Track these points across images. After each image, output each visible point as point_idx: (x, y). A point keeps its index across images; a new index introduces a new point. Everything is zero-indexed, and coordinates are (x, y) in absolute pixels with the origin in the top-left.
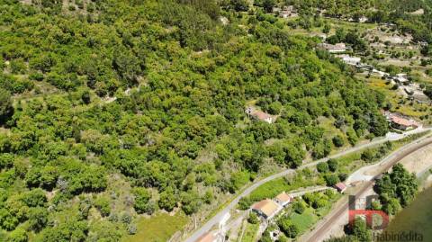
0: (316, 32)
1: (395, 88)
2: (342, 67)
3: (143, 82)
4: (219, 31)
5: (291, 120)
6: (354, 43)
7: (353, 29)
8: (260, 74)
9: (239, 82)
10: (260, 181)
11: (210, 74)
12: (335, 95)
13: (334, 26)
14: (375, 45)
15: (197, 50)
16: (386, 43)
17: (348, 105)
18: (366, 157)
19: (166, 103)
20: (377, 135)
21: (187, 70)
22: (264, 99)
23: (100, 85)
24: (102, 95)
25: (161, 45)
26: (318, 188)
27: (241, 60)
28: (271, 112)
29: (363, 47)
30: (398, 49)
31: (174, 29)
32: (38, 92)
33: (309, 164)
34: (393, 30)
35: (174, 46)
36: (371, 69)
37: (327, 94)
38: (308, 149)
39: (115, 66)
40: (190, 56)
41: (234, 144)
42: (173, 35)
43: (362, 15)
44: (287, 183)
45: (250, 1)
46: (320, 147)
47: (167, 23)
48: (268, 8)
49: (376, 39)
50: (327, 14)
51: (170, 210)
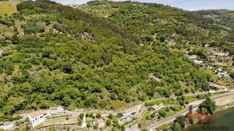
0: (184, 50)
1: (217, 73)
2: (193, 65)
3: (111, 64)
4: (139, 48)
5: (167, 81)
6: (200, 55)
7: (201, 49)
8: (156, 64)
9: (146, 66)
10: (153, 100)
11: (135, 63)
12: (188, 74)
13: (192, 48)
14: (211, 56)
15: (130, 54)
16: (216, 56)
17: (192, 78)
18: (198, 97)
19: (119, 70)
20: (205, 90)
21: (127, 61)
22: (157, 73)
23: (98, 63)
24: (98, 66)
25: (117, 52)
26: (176, 105)
27: (148, 59)
28: (159, 78)
29: (205, 57)
30: (222, 58)
32: (78, 64)
33: (173, 96)
34: (220, 50)
35: (122, 53)
36: (207, 66)
37: (184, 73)
38: (173, 91)
39: (102, 58)
40: (127, 56)
42: (121, 49)
43: (206, 44)
44: (164, 102)
45: (154, 37)
46: (178, 91)
47: (119, 45)
48: (162, 40)
49: (212, 54)
50: (190, 43)
51: (121, 100)
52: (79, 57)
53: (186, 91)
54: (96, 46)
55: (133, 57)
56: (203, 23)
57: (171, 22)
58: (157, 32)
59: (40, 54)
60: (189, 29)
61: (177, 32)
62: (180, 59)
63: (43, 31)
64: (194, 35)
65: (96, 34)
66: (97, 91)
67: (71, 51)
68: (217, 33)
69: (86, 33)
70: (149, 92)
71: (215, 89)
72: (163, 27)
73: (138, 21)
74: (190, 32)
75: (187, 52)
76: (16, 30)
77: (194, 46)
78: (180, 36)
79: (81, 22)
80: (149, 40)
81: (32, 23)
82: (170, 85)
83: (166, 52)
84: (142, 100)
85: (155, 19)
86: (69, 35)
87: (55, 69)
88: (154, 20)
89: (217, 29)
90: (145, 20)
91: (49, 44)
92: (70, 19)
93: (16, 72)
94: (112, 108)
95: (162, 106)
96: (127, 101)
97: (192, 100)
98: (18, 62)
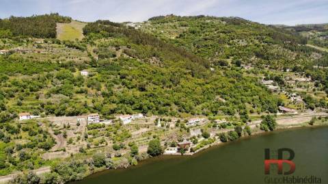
1: (290, 98)
2: (266, 90)
3: (179, 86)
4: (208, 72)
5: (233, 102)
6: (277, 80)
7: (281, 74)
8: (224, 87)
9: (214, 88)
10: (216, 117)
11: (203, 86)
12: (257, 97)
13: (271, 72)
14: (289, 82)
15: (198, 78)
16: (296, 81)
20: (272, 112)
21: (194, 84)
22: (223, 96)
25: (185, 76)
27: (216, 83)
28: (226, 99)
29: (283, 82)
31: (190, 71)
33: (237, 115)
34: (302, 75)
35: (190, 76)
36: (282, 91)
38: (237, 111)
39: (171, 80)
40: (196, 80)
41: (209, 105)
42: (189, 73)
43: (288, 68)
44: (226, 118)
45: (229, 61)
46: (242, 111)
47: (187, 69)
48: (238, 64)
49: (291, 79)
50: (270, 68)
51: (187, 113)
52: (150, 79)
53: (251, 112)
54: (164, 70)
55: (201, 81)
56: (291, 44)
57: (251, 44)
58: (233, 55)
59: (119, 76)
60: (273, 51)
61: (258, 56)
62: (253, 84)
63: (114, 56)
64: (277, 59)
65: (164, 59)
66: (168, 105)
67: (143, 74)
68: (306, 56)
69: (154, 58)
70: (214, 110)
71: (285, 112)
72: (240, 50)
73: (210, 43)
74: (272, 54)
75: (264, 77)
76: (90, 55)
77: (274, 71)
78: (259, 59)
79: (149, 47)
80: (222, 64)
81: (103, 48)
82: (235, 106)
83: (239, 77)
84: (206, 115)
85: (232, 39)
86: (138, 60)
87: (132, 88)
88: (231, 41)
89: (308, 51)
90: (219, 42)
91: (123, 67)
92: (138, 44)
93: (103, 88)
94: (180, 117)
95: (224, 121)
96: (193, 114)
97: (256, 120)
98: (103, 81)
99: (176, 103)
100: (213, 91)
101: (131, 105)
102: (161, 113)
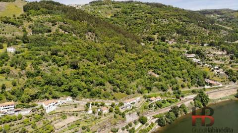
0: (183, 49)
1: (213, 71)
2: (191, 63)
3: (113, 61)
4: (140, 47)
5: (165, 77)
6: (199, 54)
7: (200, 48)
8: (155, 62)
9: (146, 63)
10: (151, 94)
11: (136, 61)
12: (185, 71)
13: (191, 47)
14: (209, 55)
15: (131, 53)
16: (214, 54)
17: (189, 75)
18: (193, 92)
19: (121, 67)
20: (200, 86)
21: (128, 59)
22: (155, 70)
23: (101, 61)
24: (102, 63)
25: (119, 51)
26: (173, 98)
27: (148, 57)
28: (158, 74)
29: (203, 56)
30: (219, 57)
32: (83, 62)
33: (170, 91)
34: (218, 49)
35: (124, 51)
36: (204, 64)
37: (181, 70)
38: (170, 86)
39: (105, 56)
40: (129, 55)
41: (143, 81)
42: (123, 48)
43: (205, 43)
44: (161, 95)
45: (155, 36)
46: (175, 86)
47: (121, 44)
48: (163, 39)
49: (210, 53)
50: (190, 43)
51: (122, 92)
52: (84, 55)
53: (183, 86)
54: (99, 46)
55: (134, 56)
56: (204, 23)
57: (172, 22)
58: (158, 32)
59: (49, 52)
60: (190, 29)
61: (178, 32)
62: (179, 58)
63: (50, 31)
64: (195, 35)
65: (99, 34)
66: (101, 84)
67: (77, 50)
68: (217, 32)
69: (90, 33)
70: (148, 86)
71: (211, 84)
72: (164, 27)
73: (139, 21)
74: (190, 31)
75: (187, 51)
76: (24, 31)
77: (194, 45)
78: (180, 35)
79: (85, 23)
80: (150, 39)
81: (39, 24)
82: (168, 81)
83: (166, 51)
84: (141, 93)
85: (157, 19)
86: (74, 35)
87: (63, 65)
88: (156, 20)
89: (217, 29)
90: (146, 20)
91: (56, 43)
92: (75, 20)
93: (29, 67)
94: (114, 98)
95: (159, 98)
96: (128, 94)
97: (188, 95)
98: (30, 59)
99: (110, 82)
100: (145, 65)
101: (60, 86)
102: (92, 95)
